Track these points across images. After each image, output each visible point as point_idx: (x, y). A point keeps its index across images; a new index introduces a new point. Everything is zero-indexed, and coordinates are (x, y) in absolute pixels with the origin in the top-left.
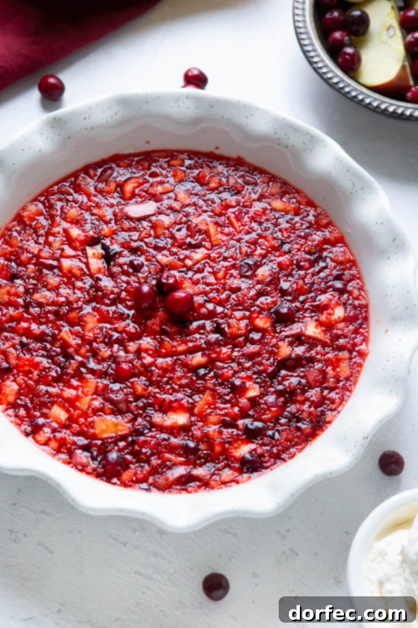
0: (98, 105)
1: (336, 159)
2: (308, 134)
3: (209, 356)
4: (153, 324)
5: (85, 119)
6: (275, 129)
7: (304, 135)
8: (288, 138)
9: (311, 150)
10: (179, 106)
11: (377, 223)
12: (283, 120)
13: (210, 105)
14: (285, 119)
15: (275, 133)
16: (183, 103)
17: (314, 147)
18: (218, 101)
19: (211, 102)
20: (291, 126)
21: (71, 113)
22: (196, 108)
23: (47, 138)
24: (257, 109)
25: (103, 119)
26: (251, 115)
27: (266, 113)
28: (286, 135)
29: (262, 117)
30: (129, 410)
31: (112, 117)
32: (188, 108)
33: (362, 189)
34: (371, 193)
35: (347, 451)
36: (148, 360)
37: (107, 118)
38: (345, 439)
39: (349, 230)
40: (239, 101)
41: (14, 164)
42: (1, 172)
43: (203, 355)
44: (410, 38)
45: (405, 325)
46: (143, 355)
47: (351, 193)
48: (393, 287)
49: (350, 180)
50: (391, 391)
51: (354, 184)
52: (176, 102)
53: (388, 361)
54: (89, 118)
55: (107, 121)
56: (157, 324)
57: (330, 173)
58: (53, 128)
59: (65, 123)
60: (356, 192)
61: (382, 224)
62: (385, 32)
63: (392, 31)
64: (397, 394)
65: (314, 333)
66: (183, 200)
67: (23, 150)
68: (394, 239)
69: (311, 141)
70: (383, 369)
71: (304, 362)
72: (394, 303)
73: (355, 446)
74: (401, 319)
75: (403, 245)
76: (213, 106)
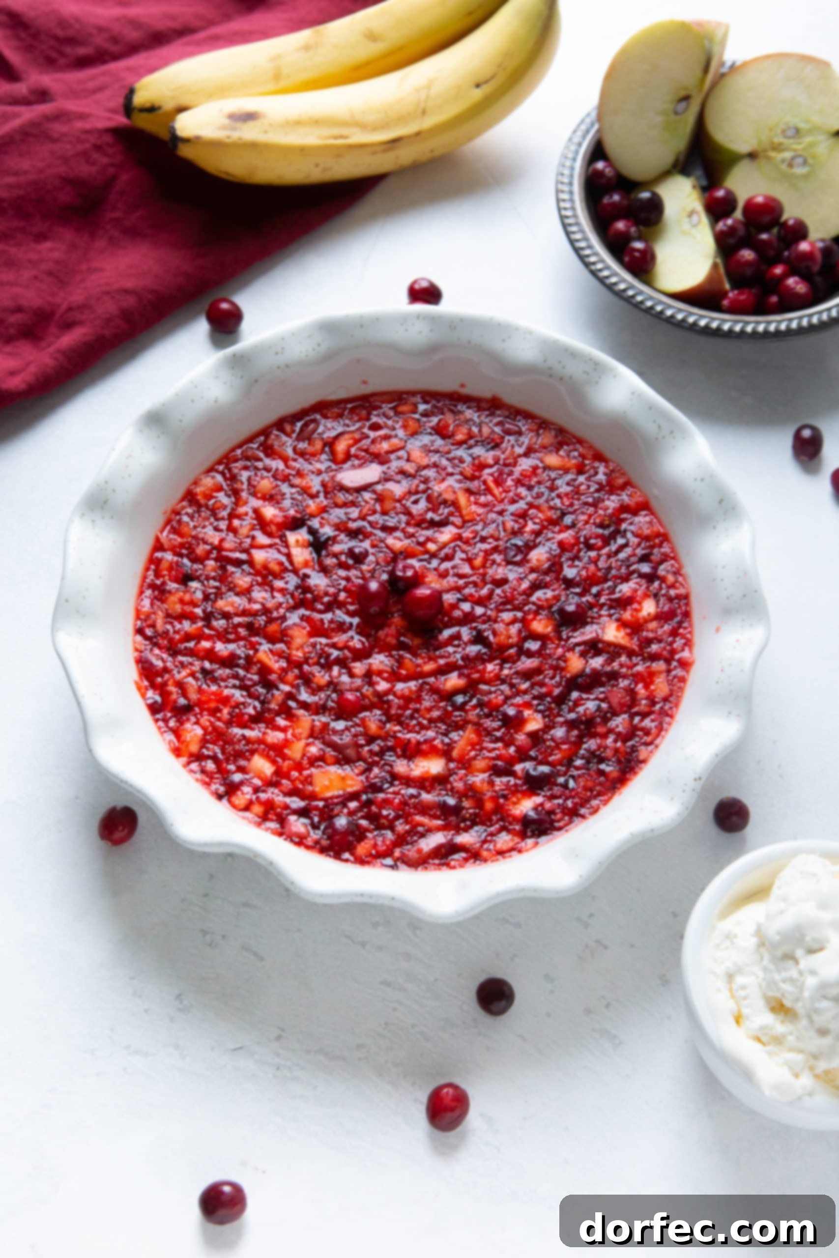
0: (292, 335)
1: (633, 395)
2: (591, 360)
3: (468, 676)
4: (387, 635)
5: (277, 353)
6: (544, 355)
7: (585, 362)
8: (564, 367)
9: (597, 383)
10: (406, 330)
11: (695, 480)
12: (554, 342)
13: (450, 327)
14: (558, 341)
15: (545, 361)
16: (413, 324)
17: (600, 377)
18: (460, 321)
19: (451, 322)
21: (256, 347)
22: (432, 331)
23: (225, 383)
24: (517, 329)
25: (301, 352)
26: (509, 338)
27: (531, 333)
28: (560, 362)
29: (524, 339)
30: (360, 758)
31: (314, 349)
32: (420, 332)
33: (671, 432)
34: (684, 438)
35: (672, 799)
36: (383, 686)
37: (307, 351)
38: (669, 782)
39: (656, 491)
40: (490, 320)
41: (181, 421)
42: (163, 433)
43: (460, 676)
44: (721, 226)
45: (743, 620)
46: (376, 679)
47: (657, 439)
48: (724, 567)
49: (654, 422)
50: (730, 713)
51: (659, 427)
52: (402, 325)
53: (722, 670)
54: (282, 353)
55: (307, 356)
56: (392, 636)
57: (625, 412)
58: (233, 368)
59: (249, 360)
60: (664, 437)
61: (702, 480)
62: (686, 220)
63: (695, 218)
64: (738, 716)
65: (616, 637)
66: (418, 460)
67: (193, 401)
68: (721, 501)
69: (595, 370)
70: (717, 682)
71: (604, 679)
72: (726, 589)
73: (684, 791)
74: (738, 611)
75: (733, 508)
76: (455, 328)
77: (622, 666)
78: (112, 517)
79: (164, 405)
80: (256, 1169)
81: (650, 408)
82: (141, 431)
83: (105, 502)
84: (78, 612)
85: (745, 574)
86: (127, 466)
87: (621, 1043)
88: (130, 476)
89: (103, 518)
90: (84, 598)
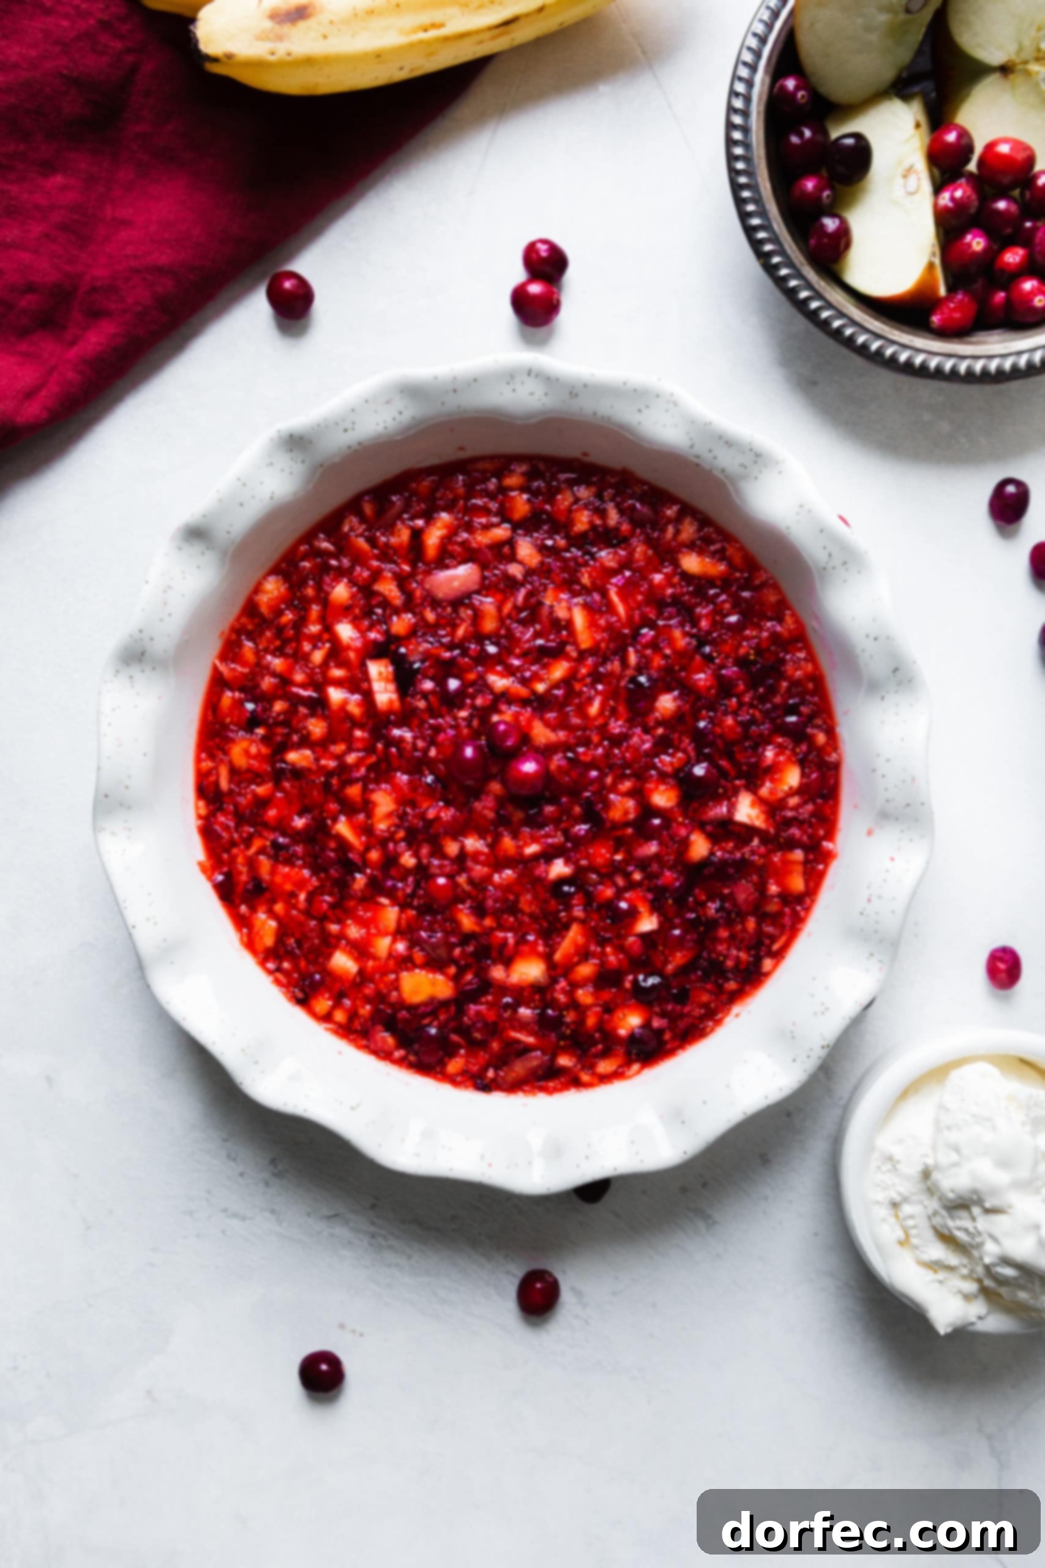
0: (367, 401)
1: (801, 506)
2: (751, 450)
3: (576, 863)
4: (485, 807)
5: (346, 430)
6: (691, 439)
7: (744, 453)
8: (715, 458)
9: (756, 478)
10: (514, 390)
11: (867, 636)
12: (707, 424)
13: (571, 393)
14: (710, 423)
15: (692, 447)
16: (522, 383)
17: (760, 472)
18: (585, 386)
19: (573, 387)
20: (720, 437)
21: (319, 425)
22: (546, 394)
23: (282, 470)
24: (658, 396)
25: (378, 424)
26: (647, 407)
27: (675, 404)
28: (710, 451)
29: (667, 411)
30: (453, 961)
31: (394, 419)
32: (532, 394)
33: (845, 563)
34: (859, 572)
35: (794, 1060)
36: (479, 870)
37: (385, 422)
38: (793, 1037)
40: (625, 384)
41: (228, 532)
42: (208, 548)
43: (567, 862)
44: (945, 199)
45: (902, 831)
46: (470, 864)
47: (825, 569)
48: (888, 760)
49: (825, 548)
50: (872, 955)
51: (830, 555)
52: (508, 383)
53: (869, 900)
54: (353, 429)
55: (385, 428)
56: (490, 809)
57: (788, 528)
58: (291, 450)
59: (310, 442)
60: (834, 568)
61: (876, 639)
62: (900, 180)
63: (912, 181)
64: (881, 961)
65: (749, 816)
66: (527, 560)
67: (241, 505)
68: (896, 670)
69: (755, 462)
70: (862, 914)
71: (731, 871)
72: (886, 789)
73: (808, 1057)
74: (897, 819)
75: (910, 681)
76: (577, 395)
77: (753, 852)
78: (154, 669)
79: (204, 516)
80: (354, 1331)
81: (822, 531)
82: (180, 549)
83: (143, 654)
84: (121, 805)
85: (913, 779)
86: (165, 604)
87: (715, 1223)
88: (170, 615)
89: (143, 671)
90: (127, 787)
